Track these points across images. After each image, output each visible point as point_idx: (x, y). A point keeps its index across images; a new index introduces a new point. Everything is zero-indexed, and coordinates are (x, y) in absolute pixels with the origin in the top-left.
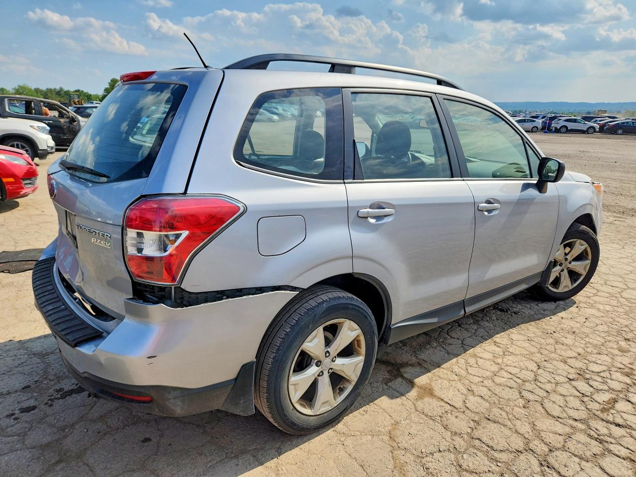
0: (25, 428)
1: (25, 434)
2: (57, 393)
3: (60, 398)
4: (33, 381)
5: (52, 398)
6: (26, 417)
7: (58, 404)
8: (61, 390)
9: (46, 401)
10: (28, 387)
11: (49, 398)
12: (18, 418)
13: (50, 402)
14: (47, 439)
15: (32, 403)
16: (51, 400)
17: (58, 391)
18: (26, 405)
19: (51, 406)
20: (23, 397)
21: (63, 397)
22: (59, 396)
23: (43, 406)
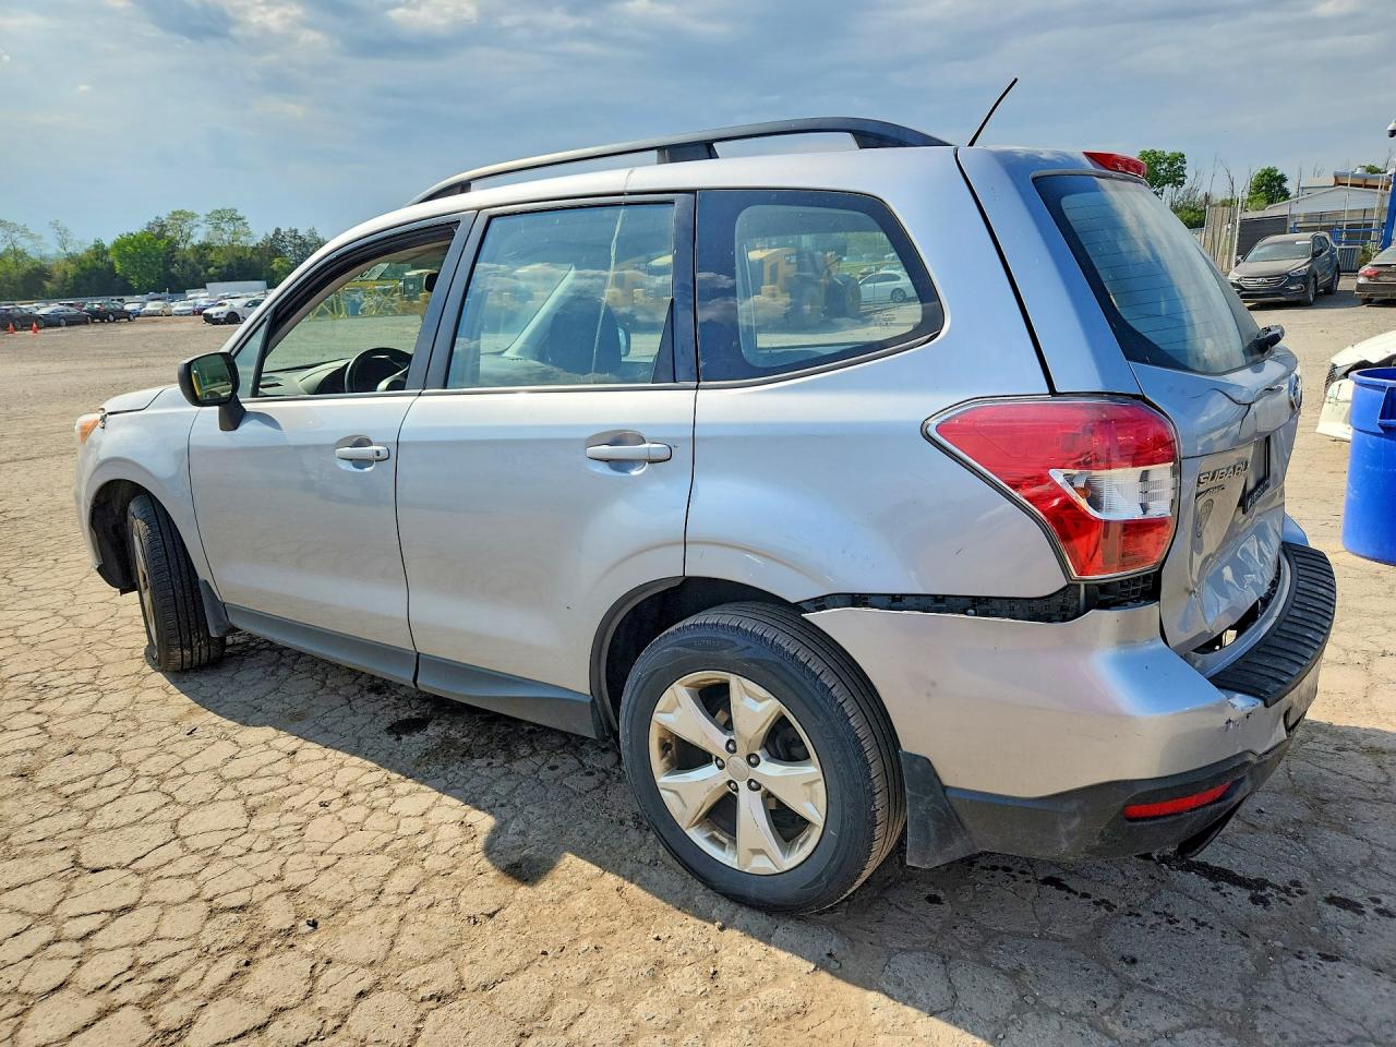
0: (1362, 875)
1: (1365, 864)
2: (1270, 899)
3: (1271, 885)
4: (1306, 964)
5: (1283, 895)
6: (1355, 894)
7: (1279, 877)
8: (1255, 900)
9: (1301, 899)
10: (1325, 957)
11: (1290, 900)
12: (1371, 899)
13: (1294, 890)
14: (1331, 836)
15: (1331, 913)
16: (1287, 891)
17: (1264, 902)
18: (1346, 916)
19: (1296, 883)
20: (1347, 940)
21: (1262, 884)
22: (1269, 890)
23: (1312, 892)
